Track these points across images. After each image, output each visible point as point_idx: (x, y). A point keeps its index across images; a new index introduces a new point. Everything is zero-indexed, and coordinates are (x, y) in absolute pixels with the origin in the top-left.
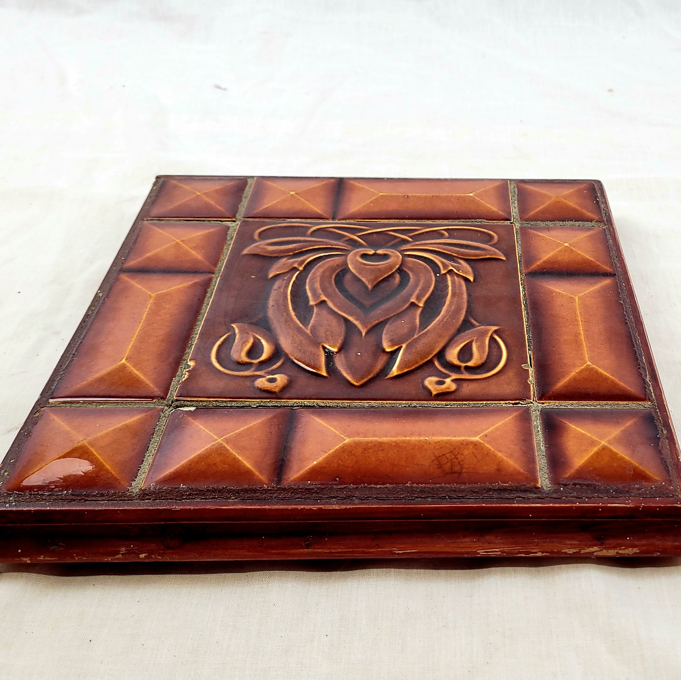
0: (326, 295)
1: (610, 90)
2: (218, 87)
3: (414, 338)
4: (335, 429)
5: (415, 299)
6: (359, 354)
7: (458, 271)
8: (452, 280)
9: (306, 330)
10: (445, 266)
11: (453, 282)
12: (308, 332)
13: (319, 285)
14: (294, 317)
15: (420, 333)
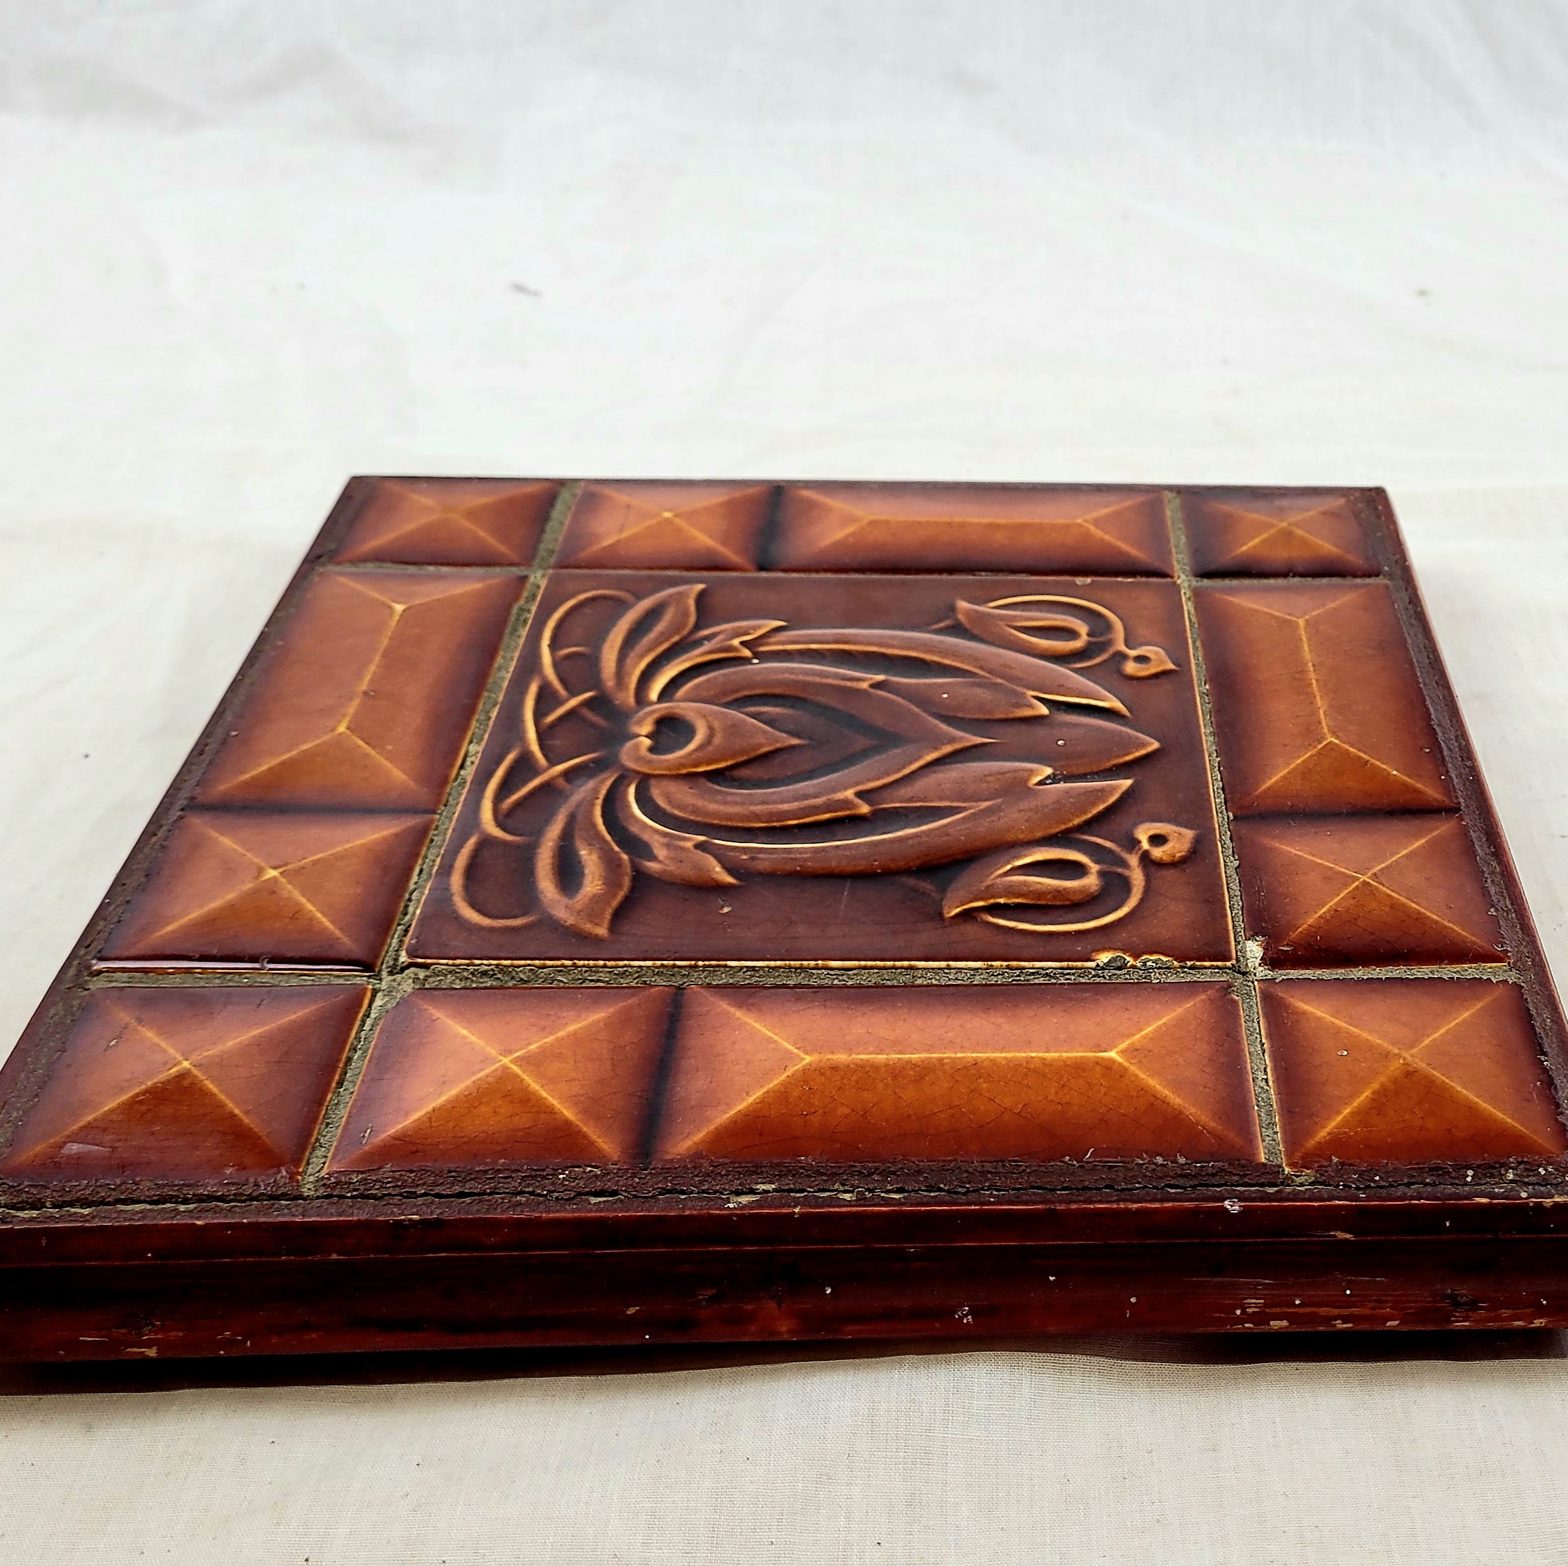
1: (1422, 293)
2: (520, 288)
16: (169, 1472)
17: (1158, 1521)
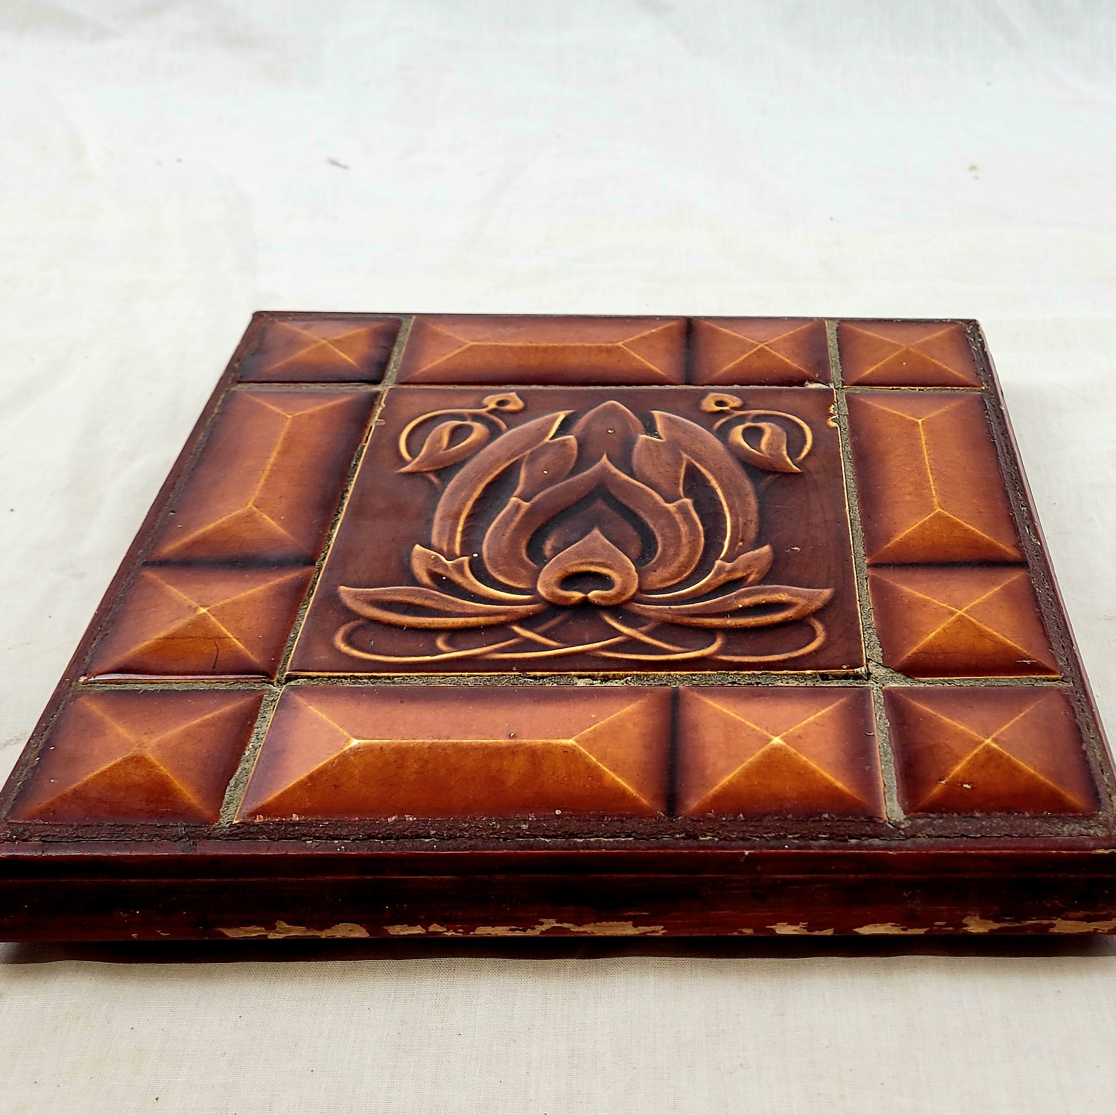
0: (667, 511)
1: (973, 168)
2: (334, 162)
3: (531, 450)
4: (634, 358)
5: (522, 506)
6: (610, 431)
7: (437, 557)
8: (454, 543)
9: (690, 458)
10: (459, 568)
11: (452, 539)
12: (685, 456)
13: (682, 529)
14: (710, 477)
15: (521, 456)
16: (56, 1027)
17: (742, 1065)
